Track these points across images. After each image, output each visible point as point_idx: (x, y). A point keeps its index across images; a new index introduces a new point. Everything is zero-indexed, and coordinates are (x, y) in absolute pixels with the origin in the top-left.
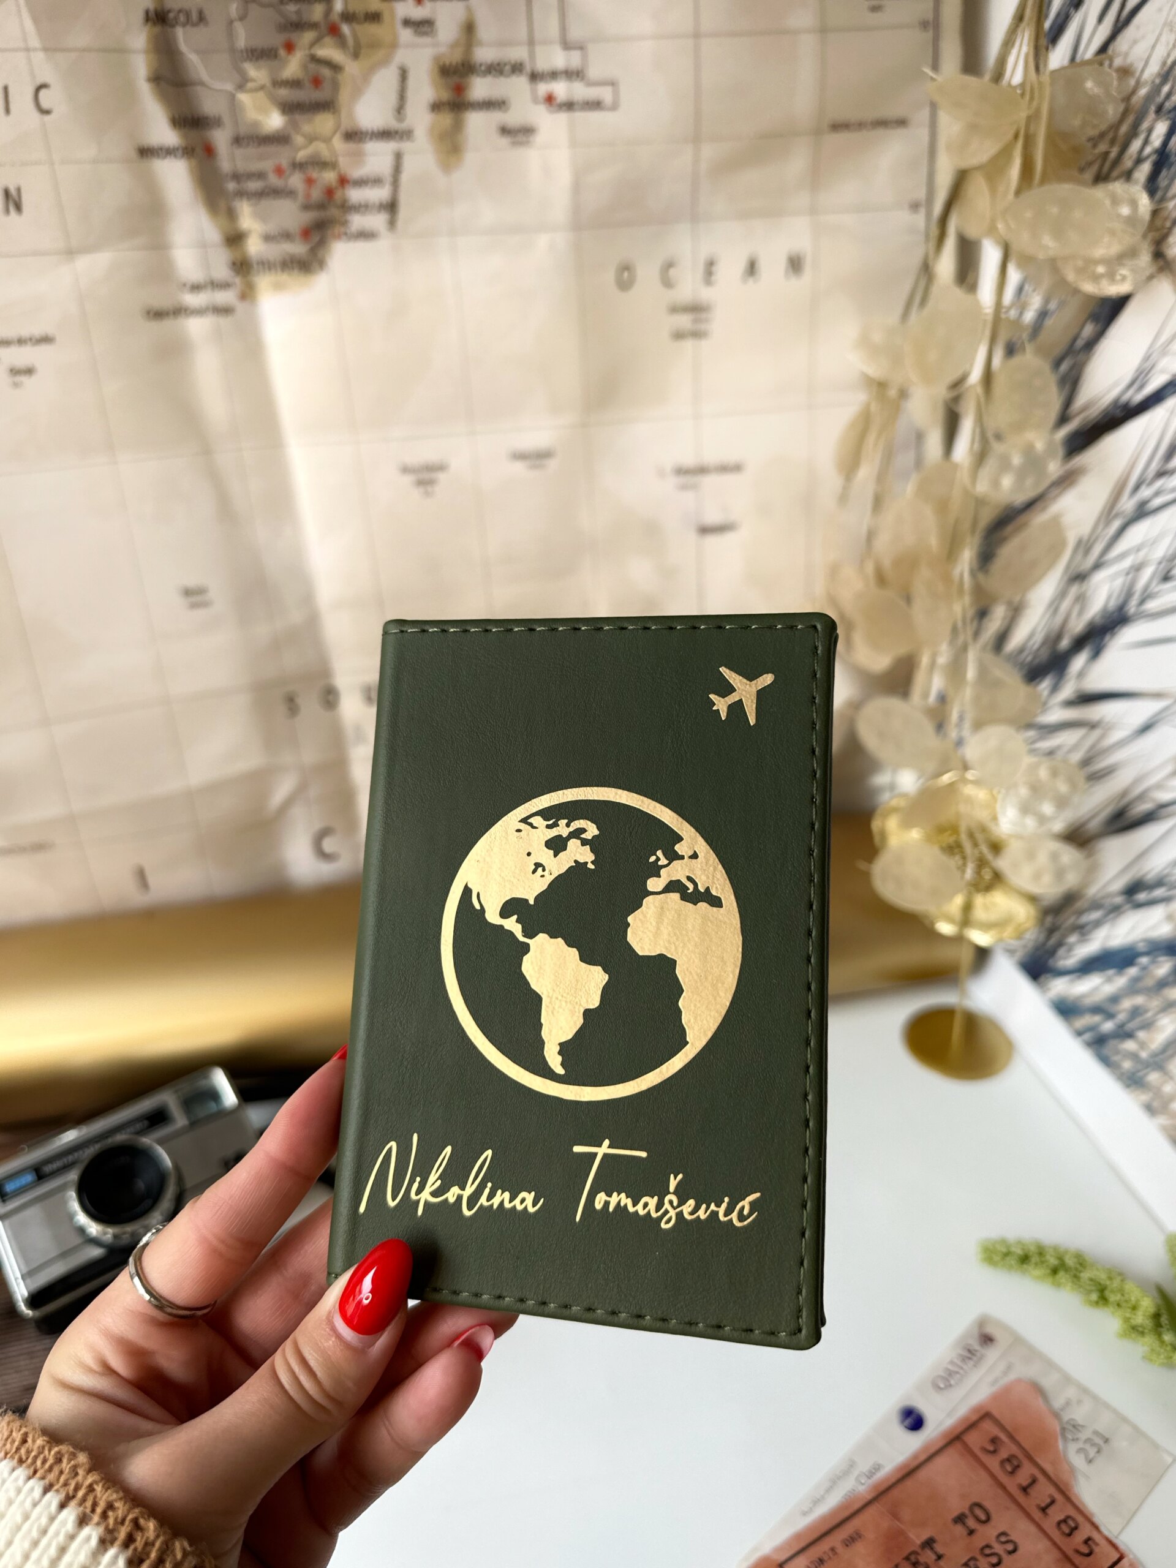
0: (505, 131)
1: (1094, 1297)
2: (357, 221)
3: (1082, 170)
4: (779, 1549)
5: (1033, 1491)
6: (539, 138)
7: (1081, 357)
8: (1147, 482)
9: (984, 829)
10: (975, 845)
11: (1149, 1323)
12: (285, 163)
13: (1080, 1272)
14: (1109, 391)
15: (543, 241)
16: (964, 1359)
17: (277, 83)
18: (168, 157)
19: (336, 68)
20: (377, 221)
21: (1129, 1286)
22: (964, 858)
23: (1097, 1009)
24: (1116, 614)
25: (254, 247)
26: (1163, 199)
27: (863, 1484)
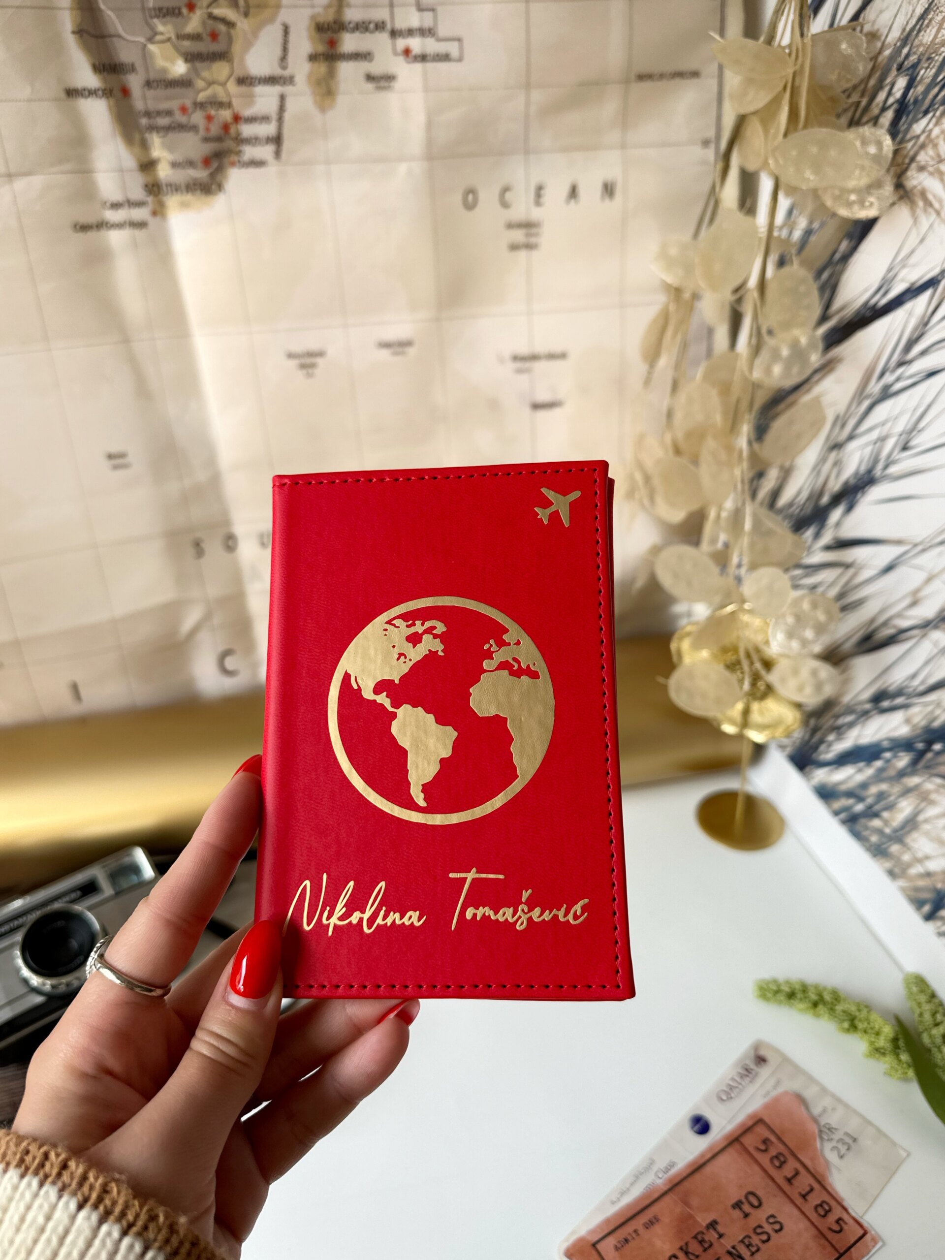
0: (370, 78)
1: (846, 1025)
2: (249, 152)
3: (838, 116)
4: (592, 1232)
5: (796, 1182)
6: (397, 85)
7: (839, 268)
8: (890, 369)
9: (758, 650)
10: (752, 663)
11: (889, 1046)
12: (188, 103)
13: (836, 1005)
14: (862, 294)
15: (403, 168)
16: (742, 1076)
17: (180, 37)
18: (91, 96)
19: (230, 25)
20: (265, 152)
21: (874, 1016)
22: (742, 673)
23: (850, 794)
24: (866, 476)
25: (164, 172)
26: (902, 141)
27: (661, 1178)
